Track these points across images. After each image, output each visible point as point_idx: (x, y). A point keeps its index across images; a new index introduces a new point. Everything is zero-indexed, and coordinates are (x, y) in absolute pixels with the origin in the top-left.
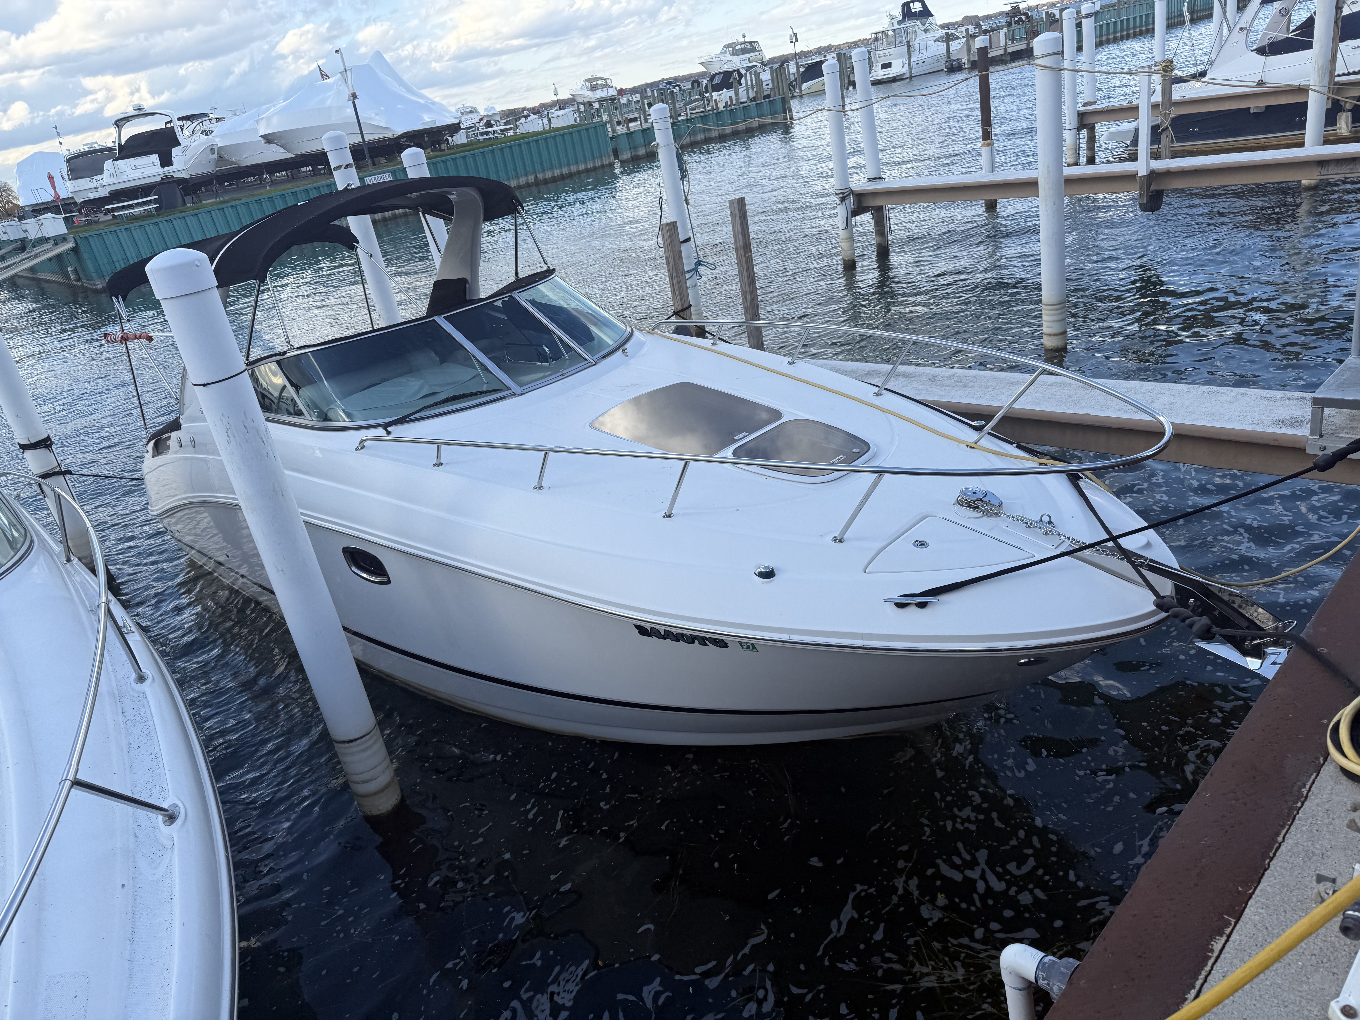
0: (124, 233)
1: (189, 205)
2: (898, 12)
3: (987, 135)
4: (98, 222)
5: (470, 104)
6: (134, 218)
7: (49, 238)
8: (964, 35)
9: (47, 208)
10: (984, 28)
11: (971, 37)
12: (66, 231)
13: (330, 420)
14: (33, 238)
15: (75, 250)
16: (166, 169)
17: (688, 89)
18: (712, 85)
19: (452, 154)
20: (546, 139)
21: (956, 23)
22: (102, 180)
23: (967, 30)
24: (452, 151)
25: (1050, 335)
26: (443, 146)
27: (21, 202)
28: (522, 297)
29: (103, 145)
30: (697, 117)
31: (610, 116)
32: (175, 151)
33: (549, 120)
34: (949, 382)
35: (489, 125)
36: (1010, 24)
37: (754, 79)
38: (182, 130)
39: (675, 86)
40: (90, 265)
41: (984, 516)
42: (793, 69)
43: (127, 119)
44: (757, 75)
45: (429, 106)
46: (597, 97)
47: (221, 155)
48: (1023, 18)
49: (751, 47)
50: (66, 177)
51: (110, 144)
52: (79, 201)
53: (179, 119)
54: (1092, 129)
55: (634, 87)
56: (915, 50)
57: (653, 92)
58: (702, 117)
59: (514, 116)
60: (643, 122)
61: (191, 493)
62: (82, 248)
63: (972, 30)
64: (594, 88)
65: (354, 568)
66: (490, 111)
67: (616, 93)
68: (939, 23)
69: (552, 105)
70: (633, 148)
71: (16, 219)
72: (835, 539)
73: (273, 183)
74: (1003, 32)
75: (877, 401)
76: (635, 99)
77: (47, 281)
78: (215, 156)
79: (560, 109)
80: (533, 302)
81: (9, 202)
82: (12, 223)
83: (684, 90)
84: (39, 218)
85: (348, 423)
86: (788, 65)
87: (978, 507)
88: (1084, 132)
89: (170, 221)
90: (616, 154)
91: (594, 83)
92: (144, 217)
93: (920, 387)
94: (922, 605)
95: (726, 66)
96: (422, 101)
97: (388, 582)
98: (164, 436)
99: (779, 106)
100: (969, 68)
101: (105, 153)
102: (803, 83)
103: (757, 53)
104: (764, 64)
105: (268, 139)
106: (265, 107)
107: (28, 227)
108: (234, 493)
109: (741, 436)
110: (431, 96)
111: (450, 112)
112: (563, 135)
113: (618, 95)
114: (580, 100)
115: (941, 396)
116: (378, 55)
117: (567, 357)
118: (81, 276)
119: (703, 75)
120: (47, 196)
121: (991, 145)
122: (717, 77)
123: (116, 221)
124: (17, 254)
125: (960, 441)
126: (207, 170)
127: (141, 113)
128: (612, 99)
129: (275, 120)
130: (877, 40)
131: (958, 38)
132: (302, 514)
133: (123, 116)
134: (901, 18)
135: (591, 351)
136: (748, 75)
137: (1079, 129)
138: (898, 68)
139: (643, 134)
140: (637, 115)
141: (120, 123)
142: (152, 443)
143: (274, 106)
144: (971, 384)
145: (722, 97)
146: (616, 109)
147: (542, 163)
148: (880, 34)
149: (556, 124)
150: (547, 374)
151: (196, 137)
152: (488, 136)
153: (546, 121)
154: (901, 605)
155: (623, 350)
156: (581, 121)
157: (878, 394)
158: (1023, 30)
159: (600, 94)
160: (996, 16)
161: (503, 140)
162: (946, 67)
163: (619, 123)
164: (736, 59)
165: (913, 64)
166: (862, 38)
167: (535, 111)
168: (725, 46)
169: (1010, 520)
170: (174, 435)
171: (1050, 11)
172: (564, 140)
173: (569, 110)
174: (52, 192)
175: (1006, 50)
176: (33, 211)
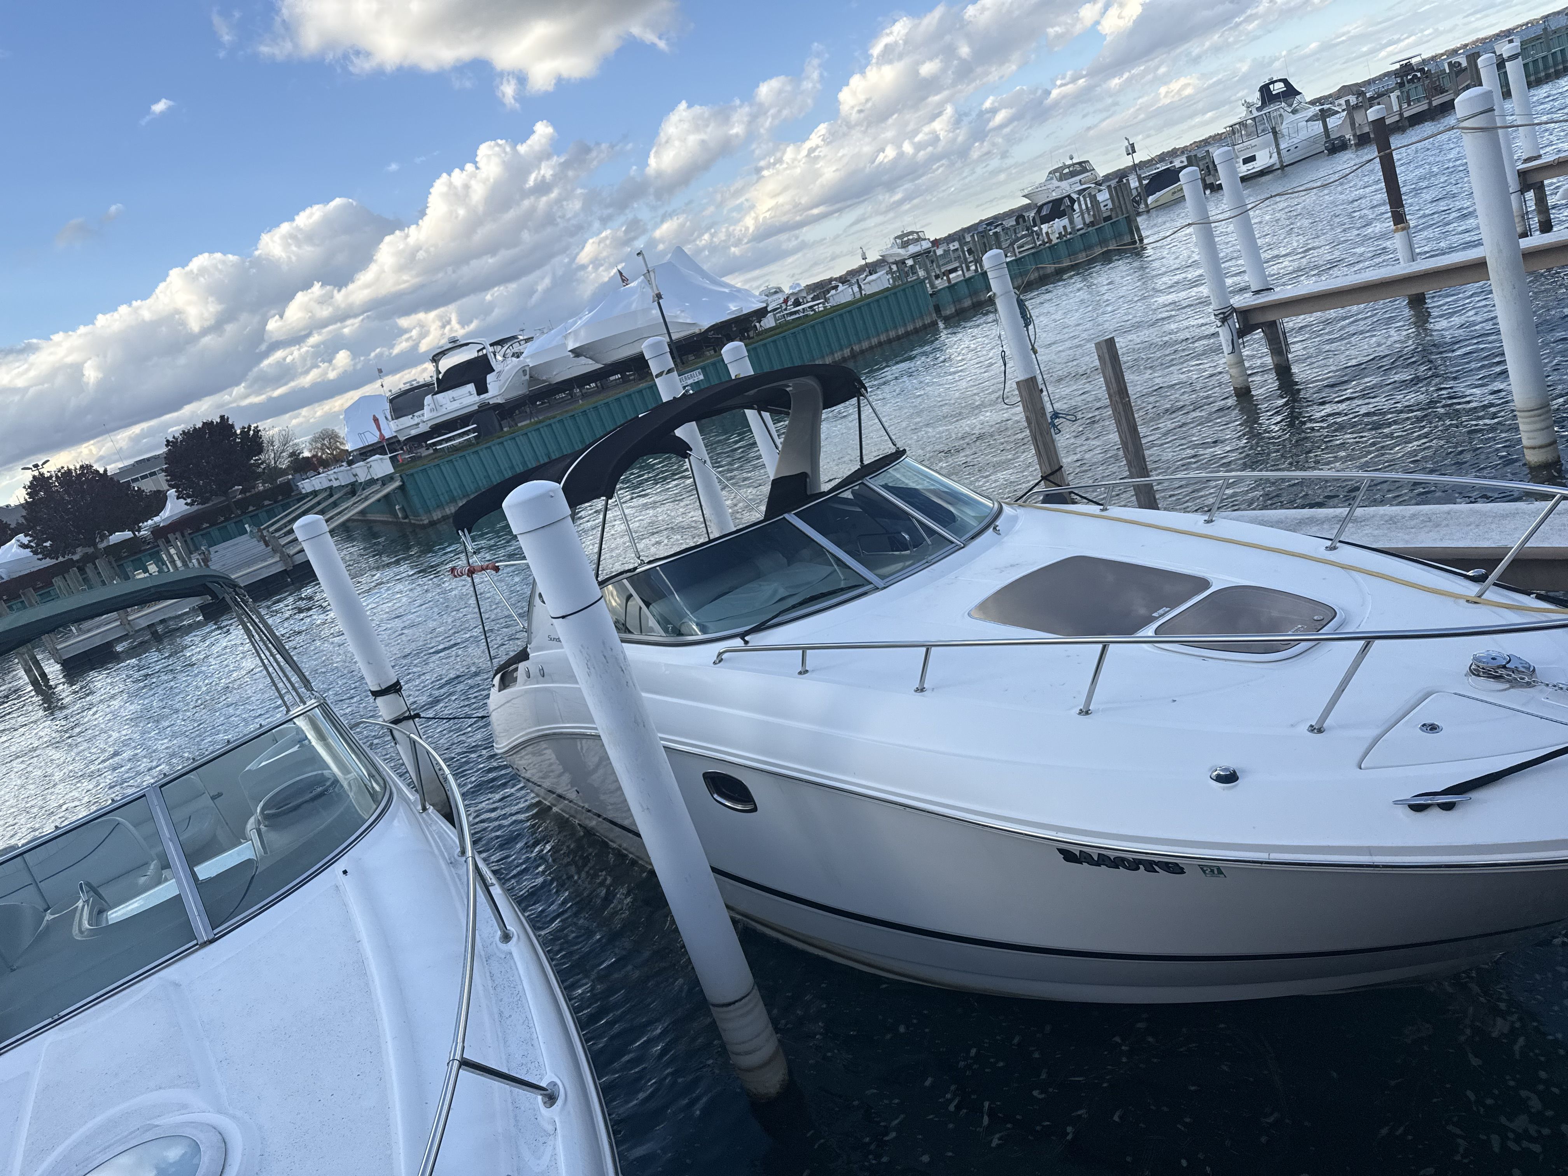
0: (447, 466)
1: (505, 429)
2: (1255, 98)
3: (1399, 218)
4: (420, 457)
5: (773, 284)
6: (455, 449)
7: (377, 480)
8: (1345, 107)
9: (373, 450)
10: (1368, 95)
11: (1351, 109)
12: (392, 471)
13: (682, 635)
14: (363, 480)
15: (402, 488)
16: (482, 396)
17: (1012, 226)
18: (1041, 218)
19: (761, 340)
20: (859, 308)
21: (1330, 96)
22: (423, 415)
23: (1347, 102)
24: (761, 337)
25: (1534, 448)
26: (751, 334)
27: (349, 447)
28: (875, 483)
29: (422, 381)
30: (1028, 255)
31: (927, 271)
32: (490, 378)
33: (860, 287)
34: (1413, 523)
35: (797, 303)
36: (1401, 85)
37: (1089, 202)
38: (495, 355)
39: (998, 226)
40: (416, 500)
41: (1512, 687)
42: (1134, 183)
43: (443, 353)
44: (1093, 198)
45: (736, 294)
46: (909, 253)
47: (532, 374)
48: (1419, 74)
49: (1083, 167)
50: (389, 418)
51: (428, 379)
52: (402, 438)
53: (491, 345)
54: (1540, 189)
55: (950, 235)
56: (1283, 136)
57: (973, 236)
58: (1033, 254)
59: (822, 289)
60: (965, 270)
61: (536, 726)
62: (409, 486)
63: (1353, 100)
64: (905, 245)
65: (715, 796)
66: (795, 288)
67: (930, 245)
68: (1308, 100)
69: (860, 270)
70: (957, 300)
71: (344, 464)
72: (1312, 729)
73: (584, 396)
74: (1393, 96)
75: (1331, 556)
76: (952, 248)
77: (375, 521)
78: (527, 377)
79: (871, 274)
80: (886, 487)
81: (337, 448)
82: (342, 468)
83: (1008, 229)
84: (368, 460)
85: (701, 637)
86: (1128, 180)
87: (1501, 677)
88: (1530, 195)
89: (490, 447)
90: (937, 309)
91: (906, 239)
92: (462, 447)
93: (1376, 532)
94: (1448, 807)
95: (1054, 194)
96: (727, 290)
97: (755, 809)
98: (511, 668)
99: (1124, 227)
100: (1356, 145)
101: (425, 389)
102: (1148, 196)
103: (1089, 174)
104: (1099, 184)
105: (577, 353)
106: (571, 321)
107: (358, 471)
108: (594, 722)
109: (1161, 611)
110: (733, 283)
111: (754, 296)
112: (878, 301)
113: (933, 247)
114: (891, 260)
115: (1407, 542)
116: (679, 251)
117: (930, 543)
118: (409, 513)
119: (1027, 208)
120: (372, 438)
121: (1406, 228)
122: (1045, 208)
123: (437, 455)
124: (349, 499)
125: (1456, 597)
126: (520, 393)
127: (456, 345)
128: (927, 252)
129: (582, 333)
130: (1234, 133)
131: (1338, 112)
132: (662, 739)
133: (440, 350)
134: (1260, 104)
135: (957, 532)
136: (1082, 199)
137: (1523, 190)
138: (1264, 159)
139: (967, 284)
140: (957, 265)
141: (436, 359)
142: (498, 677)
143: (580, 318)
144: (1445, 522)
145: (1054, 228)
146: (932, 262)
147: (857, 334)
148: (1237, 126)
149: (868, 290)
150: (908, 563)
151: (509, 360)
152: (797, 316)
153: (856, 289)
154: (1418, 808)
155: (995, 528)
156: (894, 282)
157: (1332, 548)
158: (1420, 88)
159: (913, 249)
160: (1380, 78)
161: (815, 316)
162: (1326, 148)
163: (937, 277)
164: (1065, 184)
165: (1283, 153)
166: (1212, 134)
167: (843, 280)
168: (1050, 173)
169: (1550, 690)
170: (522, 666)
171: (1454, 60)
172: (879, 306)
173: (881, 273)
174: (378, 434)
175: (1401, 115)
176: (361, 454)
